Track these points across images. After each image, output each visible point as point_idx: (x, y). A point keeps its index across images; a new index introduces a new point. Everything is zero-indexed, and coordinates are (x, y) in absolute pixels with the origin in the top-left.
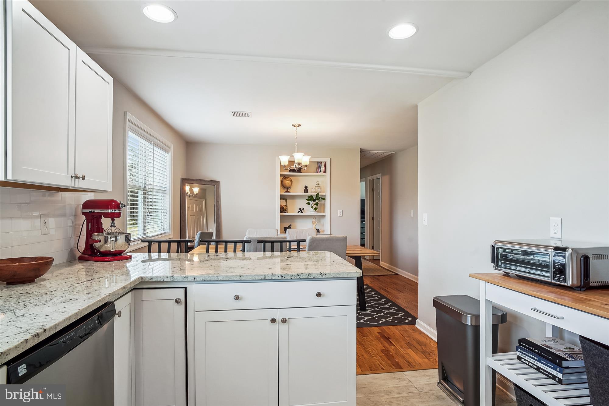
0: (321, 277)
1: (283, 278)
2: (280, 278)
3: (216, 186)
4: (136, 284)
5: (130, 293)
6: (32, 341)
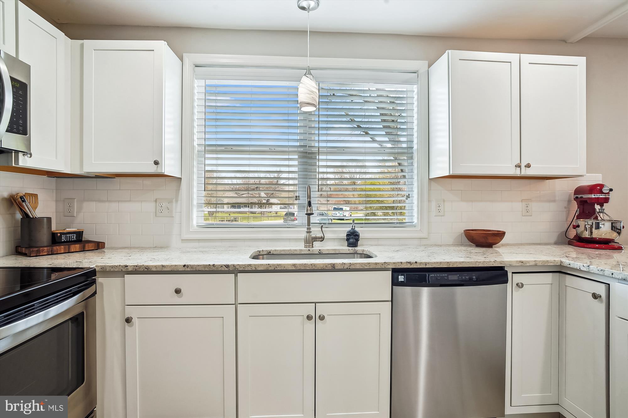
4: (549, 264)
5: (551, 274)
6: (405, 264)
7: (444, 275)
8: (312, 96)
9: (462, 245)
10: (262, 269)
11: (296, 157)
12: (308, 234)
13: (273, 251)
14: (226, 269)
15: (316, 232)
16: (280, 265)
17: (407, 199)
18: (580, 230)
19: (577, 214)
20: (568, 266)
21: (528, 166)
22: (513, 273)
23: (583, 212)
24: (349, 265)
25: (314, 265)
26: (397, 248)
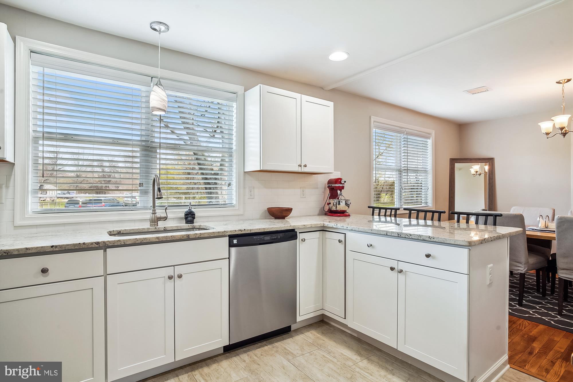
0: (429, 240)
1: (399, 236)
2: (397, 235)
3: (489, 163)
4: (318, 226)
5: (318, 232)
6: (238, 231)
7: (261, 237)
8: (163, 103)
9: (266, 219)
10: (130, 243)
11: (138, 149)
12: (153, 215)
13: (123, 231)
14: (97, 246)
15: (160, 213)
16: (146, 238)
17: (229, 186)
18: (331, 205)
19: (329, 196)
20: (327, 226)
21: (305, 166)
22: (300, 233)
23: (332, 195)
24: (200, 235)
25: (174, 236)
26: (225, 223)
